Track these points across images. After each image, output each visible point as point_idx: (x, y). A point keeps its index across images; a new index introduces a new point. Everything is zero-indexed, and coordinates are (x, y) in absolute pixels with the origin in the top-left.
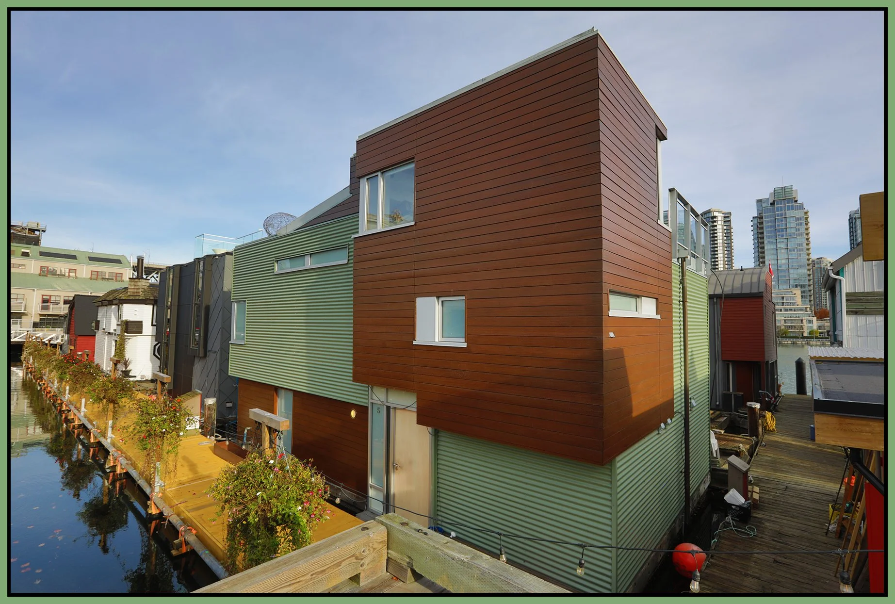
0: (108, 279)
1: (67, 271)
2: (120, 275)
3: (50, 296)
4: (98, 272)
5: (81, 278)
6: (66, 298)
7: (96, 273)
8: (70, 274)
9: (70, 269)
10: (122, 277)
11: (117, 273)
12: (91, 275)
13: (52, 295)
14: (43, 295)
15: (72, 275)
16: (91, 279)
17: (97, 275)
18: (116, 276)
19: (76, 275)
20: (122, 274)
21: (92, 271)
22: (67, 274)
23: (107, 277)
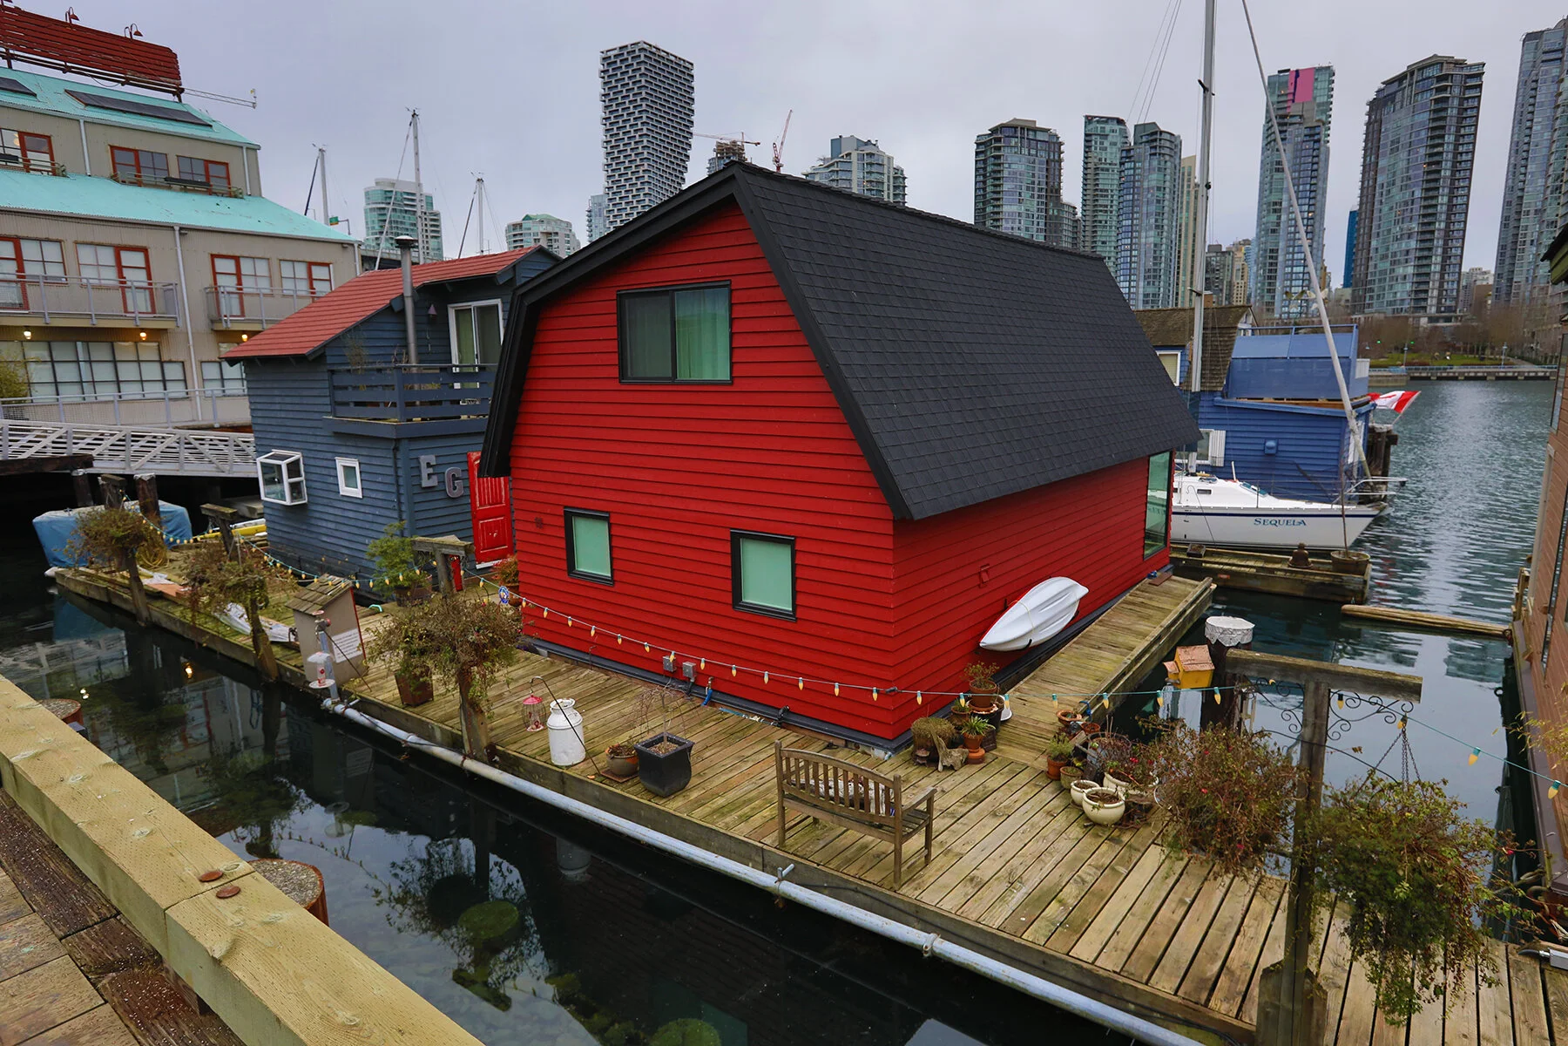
0: (183, 184)
2: (221, 171)
3: (17, 241)
4: (136, 152)
7: (130, 158)
8: (30, 155)
9: (22, 135)
10: (228, 177)
11: (207, 162)
12: (115, 163)
15: (38, 159)
16: (115, 178)
17: (138, 167)
18: (207, 175)
19: (52, 158)
20: (226, 164)
21: (113, 148)
22: (18, 153)
23: (174, 174)
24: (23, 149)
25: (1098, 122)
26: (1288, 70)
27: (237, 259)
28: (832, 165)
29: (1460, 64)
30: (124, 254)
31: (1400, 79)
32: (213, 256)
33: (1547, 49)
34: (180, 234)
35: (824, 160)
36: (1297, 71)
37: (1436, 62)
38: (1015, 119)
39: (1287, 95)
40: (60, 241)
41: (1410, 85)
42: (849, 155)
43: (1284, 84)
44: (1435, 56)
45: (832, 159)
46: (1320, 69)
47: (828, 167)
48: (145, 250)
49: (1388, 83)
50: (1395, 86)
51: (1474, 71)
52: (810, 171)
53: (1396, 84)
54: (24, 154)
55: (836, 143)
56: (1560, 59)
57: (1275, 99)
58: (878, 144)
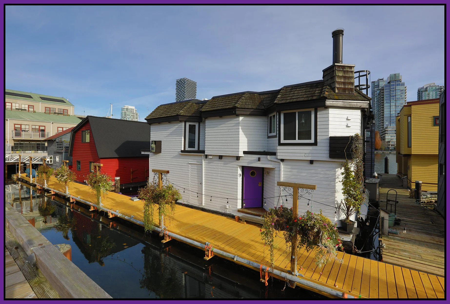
0: (58, 114)
1: (27, 106)
2: (66, 111)
3: (21, 125)
4: (50, 108)
5: (38, 112)
6: (34, 127)
7: (48, 109)
8: (30, 109)
9: (29, 106)
10: (67, 112)
11: (64, 110)
12: (45, 110)
13: (22, 124)
14: (15, 124)
15: (31, 110)
16: (45, 113)
17: (50, 110)
18: (63, 112)
19: (34, 110)
20: (68, 110)
21: (45, 107)
22: (27, 109)
23: (57, 112)
24: (28, 108)
27: (63, 128)
30: (40, 127)
32: (58, 127)
34: (52, 123)
40: (29, 125)
48: (45, 126)
54: (28, 109)
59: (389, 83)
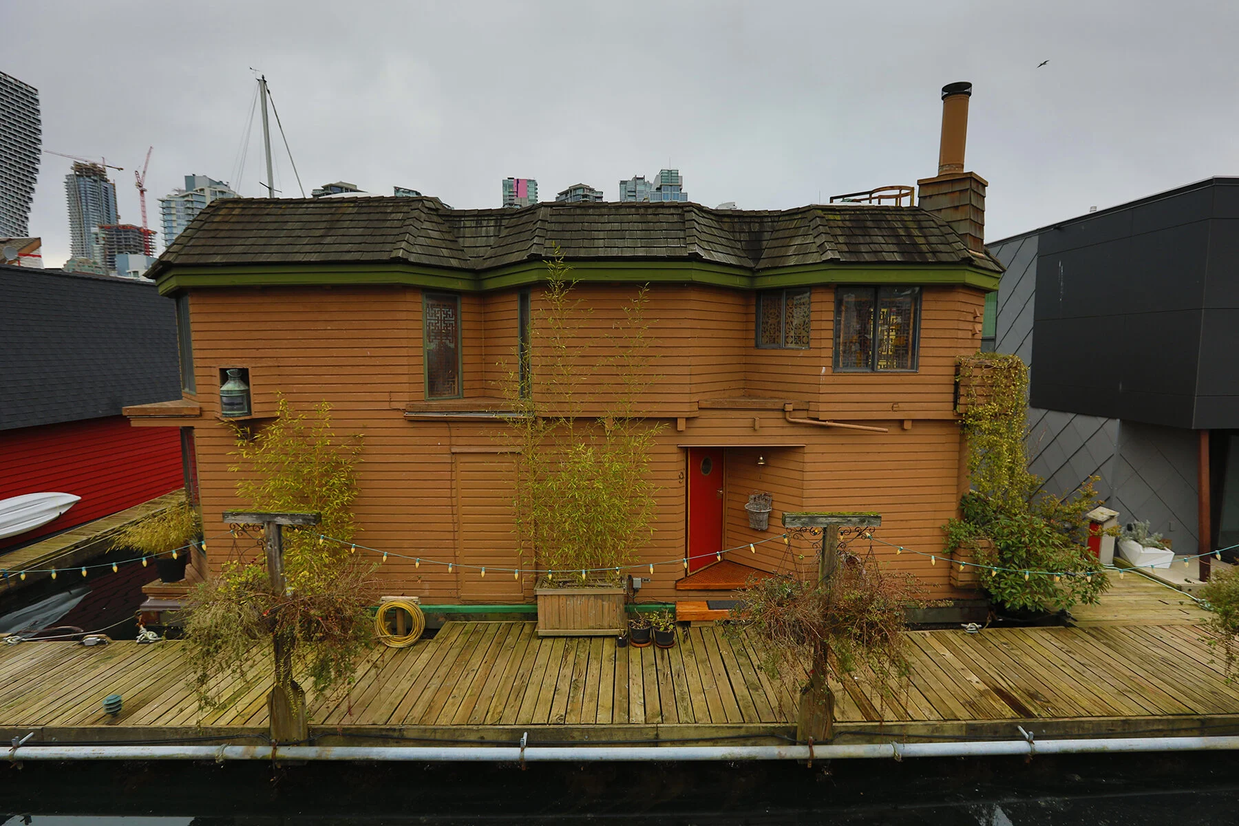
25: (403, 192)
26: (513, 178)
28: (187, 196)
29: (592, 190)
31: (566, 193)
33: (629, 190)
35: (179, 191)
36: (518, 180)
37: (581, 187)
38: (341, 182)
39: (513, 192)
41: (571, 197)
42: (202, 190)
43: (511, 186)
44: (581, 184)
45: (186, 191)
46: (530, 181)
47: (183, 197)
49: (561, 194)
50: (564, 197)
51: (598, 195)
52: (166, 199)
53: (564, 195)
55: (190, 180)
56: (635, 196)
57: (507, 194)
58: (229, 185)
59: (659, 189)
